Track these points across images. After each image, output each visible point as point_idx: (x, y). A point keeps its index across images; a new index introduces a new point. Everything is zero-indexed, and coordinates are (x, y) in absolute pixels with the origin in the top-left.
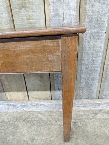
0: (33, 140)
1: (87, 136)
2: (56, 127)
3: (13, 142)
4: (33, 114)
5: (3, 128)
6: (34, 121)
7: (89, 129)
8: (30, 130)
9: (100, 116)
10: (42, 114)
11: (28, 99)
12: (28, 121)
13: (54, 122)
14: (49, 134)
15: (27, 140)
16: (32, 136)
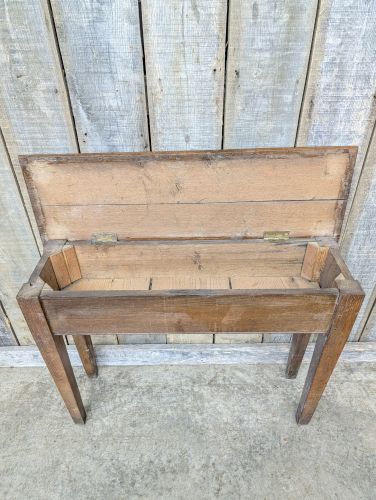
0: (241, 421)
1: (338, 415)
2: (278, 397)
3: (206, 425)
4: (224, 371)
5: (174, 399)
6: (232, 385)
7: (341, 400)
8: (230, 404)
9: (358, 376)
10: (242, 371)
11: (211, 341)
12: (219, 385)
13: (270, 388)
14: (267, 410)
15: (230, 421)
16: (237, 413)
